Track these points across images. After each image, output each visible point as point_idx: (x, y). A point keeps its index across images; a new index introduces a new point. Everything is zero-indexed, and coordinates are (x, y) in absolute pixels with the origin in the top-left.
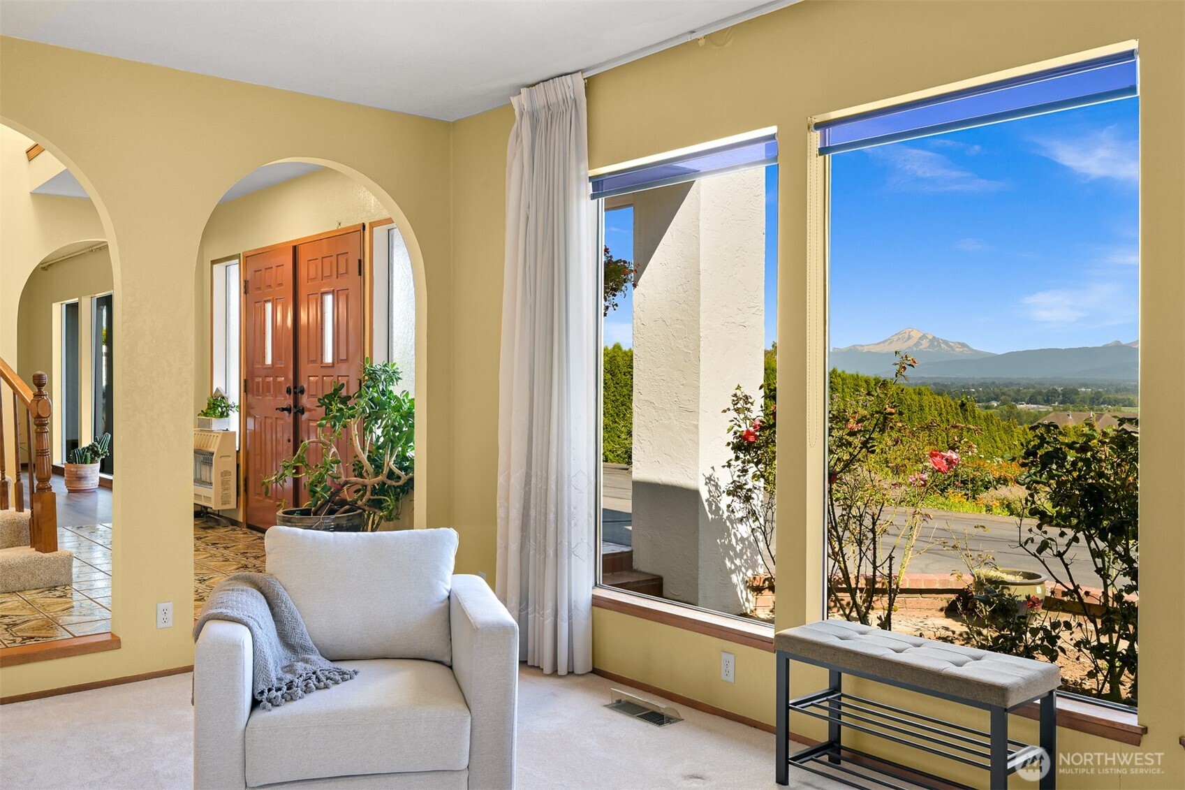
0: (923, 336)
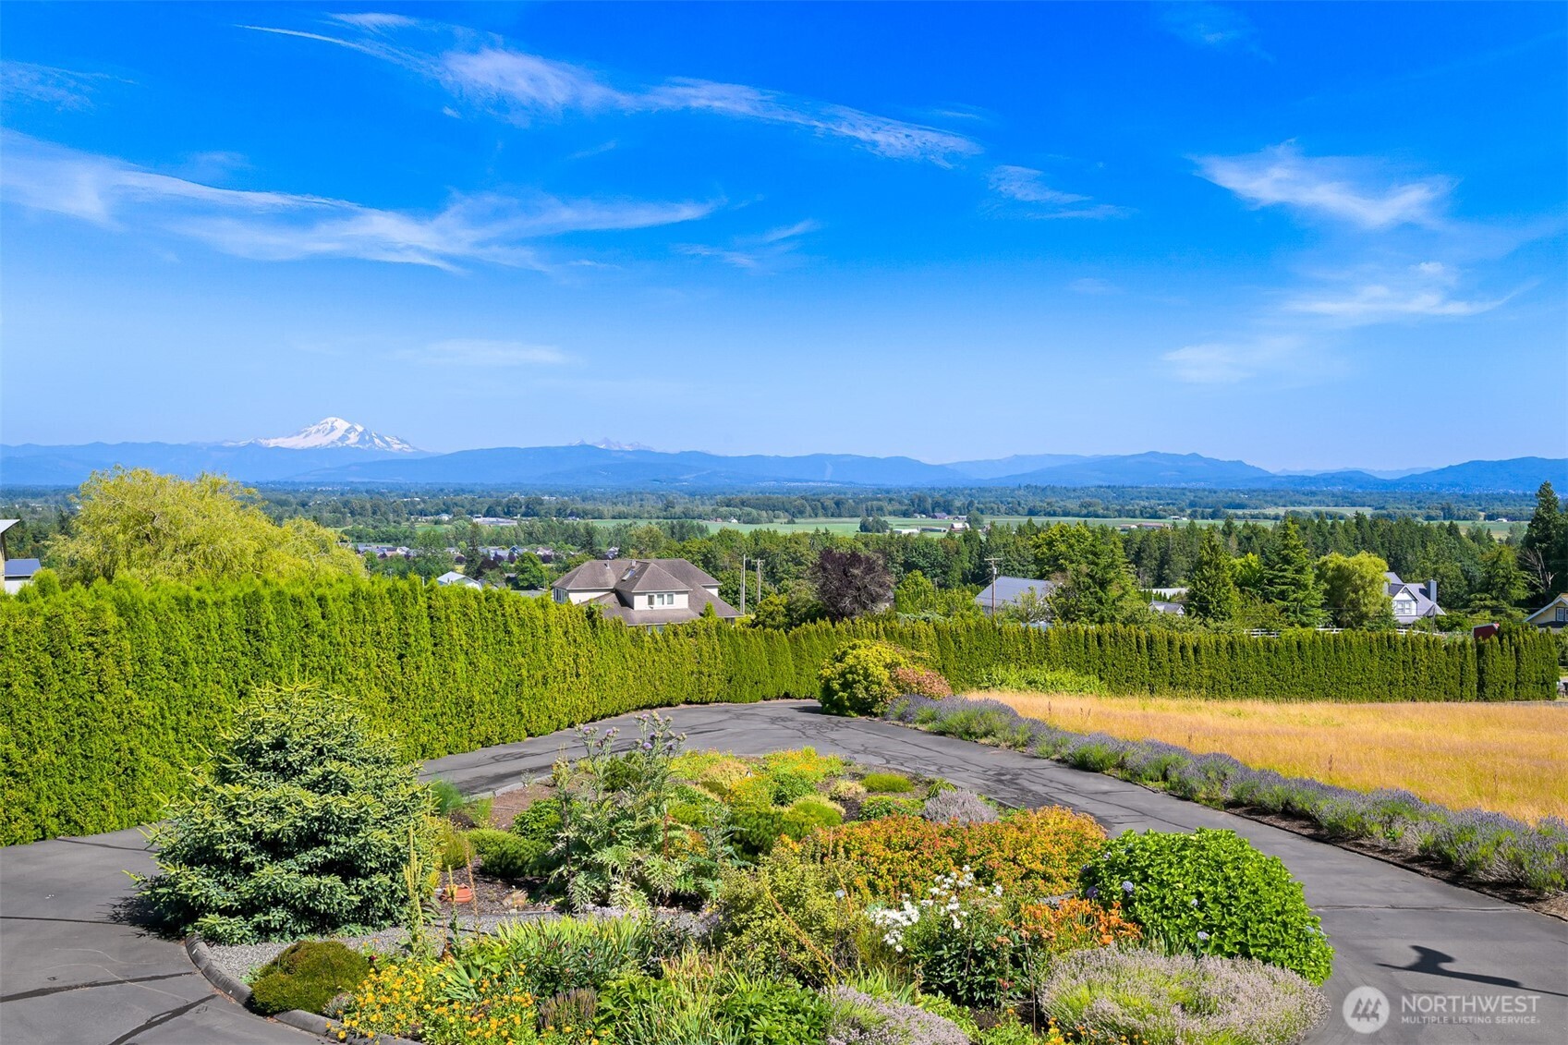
0: (350, 428)
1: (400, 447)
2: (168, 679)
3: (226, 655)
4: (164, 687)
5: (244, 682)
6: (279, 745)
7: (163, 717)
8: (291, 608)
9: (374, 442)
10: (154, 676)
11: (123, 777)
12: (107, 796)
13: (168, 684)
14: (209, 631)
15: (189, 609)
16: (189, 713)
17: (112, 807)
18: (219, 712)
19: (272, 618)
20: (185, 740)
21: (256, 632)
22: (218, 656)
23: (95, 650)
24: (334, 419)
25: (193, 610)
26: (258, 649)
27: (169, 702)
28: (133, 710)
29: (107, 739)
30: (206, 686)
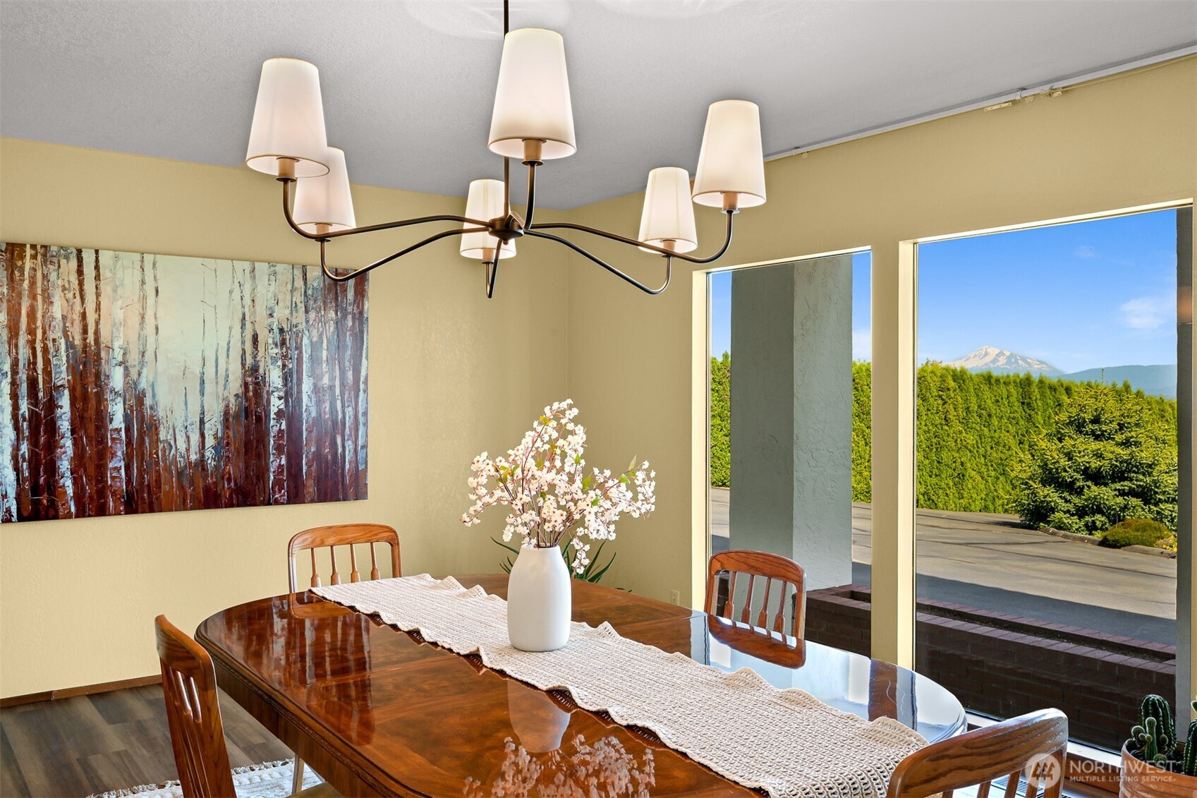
0: (1000, 353)
1: (1040, 366)
2: (981, 424)
3: (1012, 415)
4: (979, 429)
5: (1021, 435)
6: (1096, 420)
7: (978, 447)
8: (1049, 392)
9: (1018, 363)
10: (973, 420)
11: (957, 479)
12: (949, 488)
13: (981, 428)
14: (1002, 399)
15: (990, 383)
16: (992, 448)
17: (951, 497)
18: (1009, 450)
19: (1038, 397)
20: (989, 464)
21: (1029, 404)
22: (1008, 415)
23: (943, 400)
24: (987, 347)
25: (992, 385)
26: (1030, 415)
27: (981, 439)
28: (962, 438)
29: (949, 454)
30: (1001, 432)
